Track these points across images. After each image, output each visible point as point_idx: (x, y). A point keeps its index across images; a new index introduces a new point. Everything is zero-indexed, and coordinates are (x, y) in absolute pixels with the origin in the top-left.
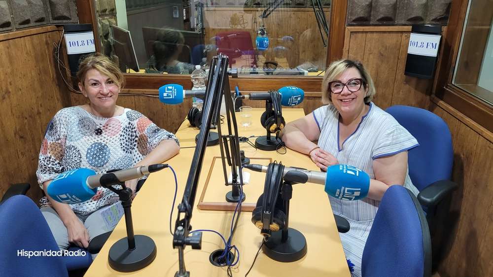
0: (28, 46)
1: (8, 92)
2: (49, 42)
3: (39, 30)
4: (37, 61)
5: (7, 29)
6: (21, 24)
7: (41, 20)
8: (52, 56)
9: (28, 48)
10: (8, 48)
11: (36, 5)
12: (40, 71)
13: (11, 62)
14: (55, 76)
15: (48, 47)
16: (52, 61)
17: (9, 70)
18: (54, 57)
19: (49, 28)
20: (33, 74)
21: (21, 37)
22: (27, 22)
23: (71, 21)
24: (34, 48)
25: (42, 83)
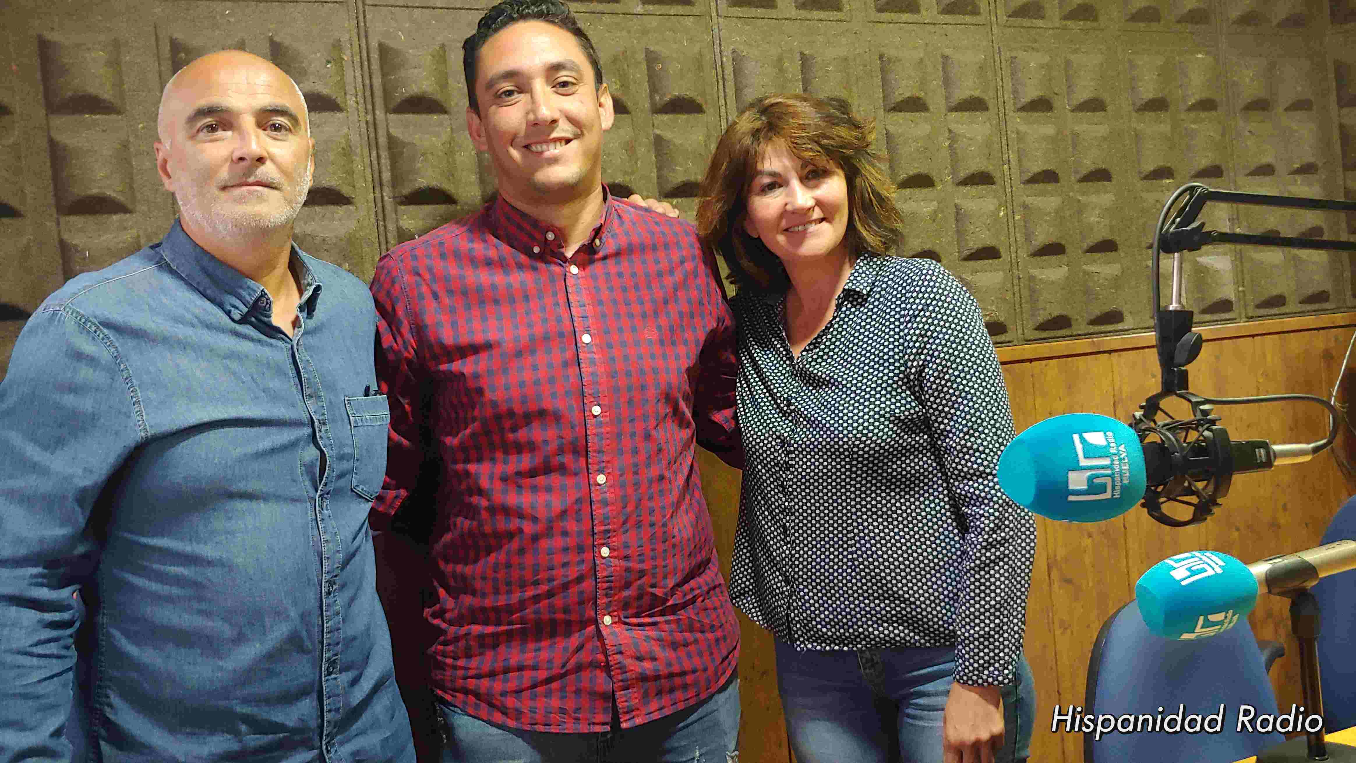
0: (1269, 357)
5: (1227, 316)
6: (1260, 306)
7: (1318, 299)
9: (1270, 362)
19: (1336, 318)
21: (1255, 336)
22: (1277, 302)
24: (1286, 362)
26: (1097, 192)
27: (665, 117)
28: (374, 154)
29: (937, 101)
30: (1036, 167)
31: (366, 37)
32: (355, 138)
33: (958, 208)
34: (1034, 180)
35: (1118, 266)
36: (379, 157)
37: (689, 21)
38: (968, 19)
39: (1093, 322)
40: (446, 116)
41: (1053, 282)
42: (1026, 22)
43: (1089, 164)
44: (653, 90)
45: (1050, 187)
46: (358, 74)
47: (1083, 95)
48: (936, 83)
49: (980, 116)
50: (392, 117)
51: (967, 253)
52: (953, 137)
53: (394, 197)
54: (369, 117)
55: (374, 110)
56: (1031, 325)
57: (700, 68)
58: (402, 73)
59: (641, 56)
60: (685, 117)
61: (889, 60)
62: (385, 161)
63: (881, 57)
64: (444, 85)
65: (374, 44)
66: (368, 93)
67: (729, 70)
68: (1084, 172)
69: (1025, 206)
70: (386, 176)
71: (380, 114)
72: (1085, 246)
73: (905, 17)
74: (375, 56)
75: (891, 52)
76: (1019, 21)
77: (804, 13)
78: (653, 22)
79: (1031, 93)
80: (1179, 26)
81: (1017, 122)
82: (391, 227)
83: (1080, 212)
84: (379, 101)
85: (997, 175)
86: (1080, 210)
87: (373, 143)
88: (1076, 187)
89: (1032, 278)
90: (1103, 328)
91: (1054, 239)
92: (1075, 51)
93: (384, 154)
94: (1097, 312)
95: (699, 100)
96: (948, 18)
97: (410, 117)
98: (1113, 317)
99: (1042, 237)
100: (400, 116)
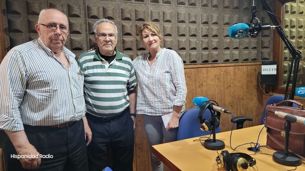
0: (244, 69)
1: (230, 86)
2: (256, 69)
3: (252, 64)
4: (248, 77)
5: (237, 62)
6: (243, 60)
7: (254, 60)
8: (256, 75)
9: (244, 70)
10: (235, 69)
11: (253, 53)
12: (248, 81)
13: (235, 75)
14: (256, 85)
15: (255, 72)
16: (256, 78)
17: (233, 78)
18: (258, 76)
19: (258, 63)
20: (244, 81)
21: (242, 66)
22: (247, 60)
23: (270, 60)
24: (247, 70)
25: (248, 87)
26: (215, 39)
27: (138, 21)
28: (86, 25)
29: (187, 21)
30: (204, 34)
31: (85, 4)
32: (82, 23)
33: (189, 40)
34: (204, 36)
35: (218, 52)
36: (86, 26)
37: (143, 5)
38: (194, 6)
39: (212, 62)
41: (205, 54)
42: (205, 8)
43: (214, 33)
44: (136, 17)
45: (207, 37)
46: (83, 11)
47: (214, 21)
48: (187, 18)
49: (195, 24)
50: (89, 19)
51: (190, 48)
52: (190, 28)
53: (89, 33)
54: (85, 19)
55: (86, 17)
56: (201, 62)
57: (145, 13)
58: (91, 11)
59: (134, 10)
61: (179, 13)
62: (88, 27)
63: (178, 13)
64: (99, 14)
65: (86, 6)
66: (85, 15)
67: (150, 14)
68: (213, 35)
69: (202, 40)
70: (88, 29)
71: (87, 18)
72: (212, 48)
73: (182, 6)
74: (86, 8)
75: (179, 12)
76: (203, 7)
77: (164, 4)
78: (137, 4)
79: (204, 20)
80: (233, 9)
81: (202, 26)
82: (88, 38)
83: (212, 42)
84: (87, 16)
85: (197, 35)
86: (212, 41)
87: (86, 23)
88: (211, 38)
89: (202, 53)
90: (214, 63)
91: (206, 47)
92: (213, 13)
93: (87, 25)
94: (213, 60)
95: (144, 19)
96: (190, 6)
97: (92, 19)
98: (216, 61)
99: (204, 46)
100: (91, 19)
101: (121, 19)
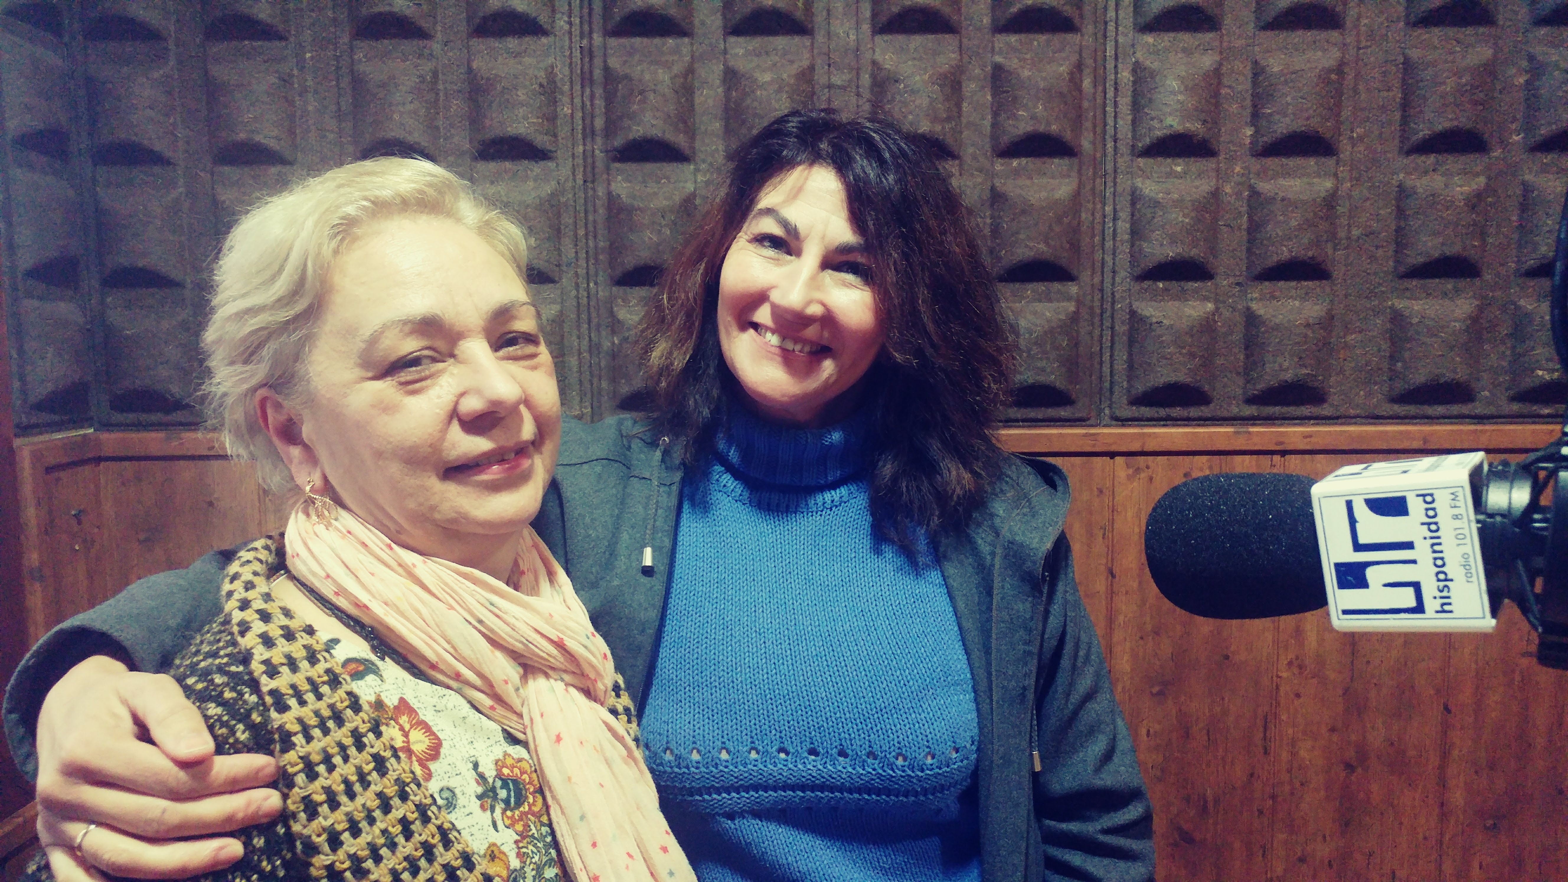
27: (1012, 38)
28: (587, 92)
29: (1512, 8)
32: (562, 71)
33: (1526, 189)
40: (686, 40)
50: (613, 42)
52: (1537, 69)
53: (607, 151)
54: (585, 42)
55: (591, 32)
60: (1043, 38)
62: (599, 102)
70: (599, 122)
71: (597, 39)
84: (597, 19)
87: (586, 76)
93: (599, 92)
95: (1069, 11)
97: (637, 41)
100: (624, 41)
101: (866, 27)
